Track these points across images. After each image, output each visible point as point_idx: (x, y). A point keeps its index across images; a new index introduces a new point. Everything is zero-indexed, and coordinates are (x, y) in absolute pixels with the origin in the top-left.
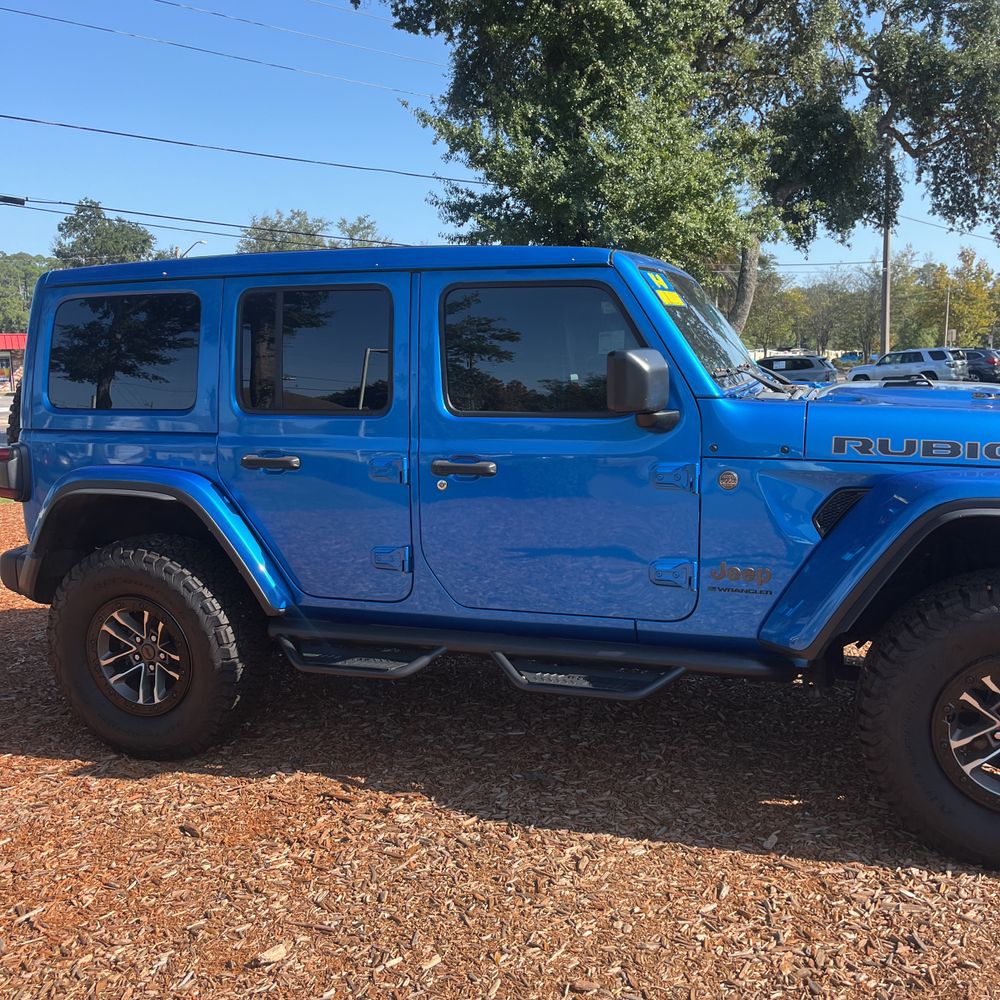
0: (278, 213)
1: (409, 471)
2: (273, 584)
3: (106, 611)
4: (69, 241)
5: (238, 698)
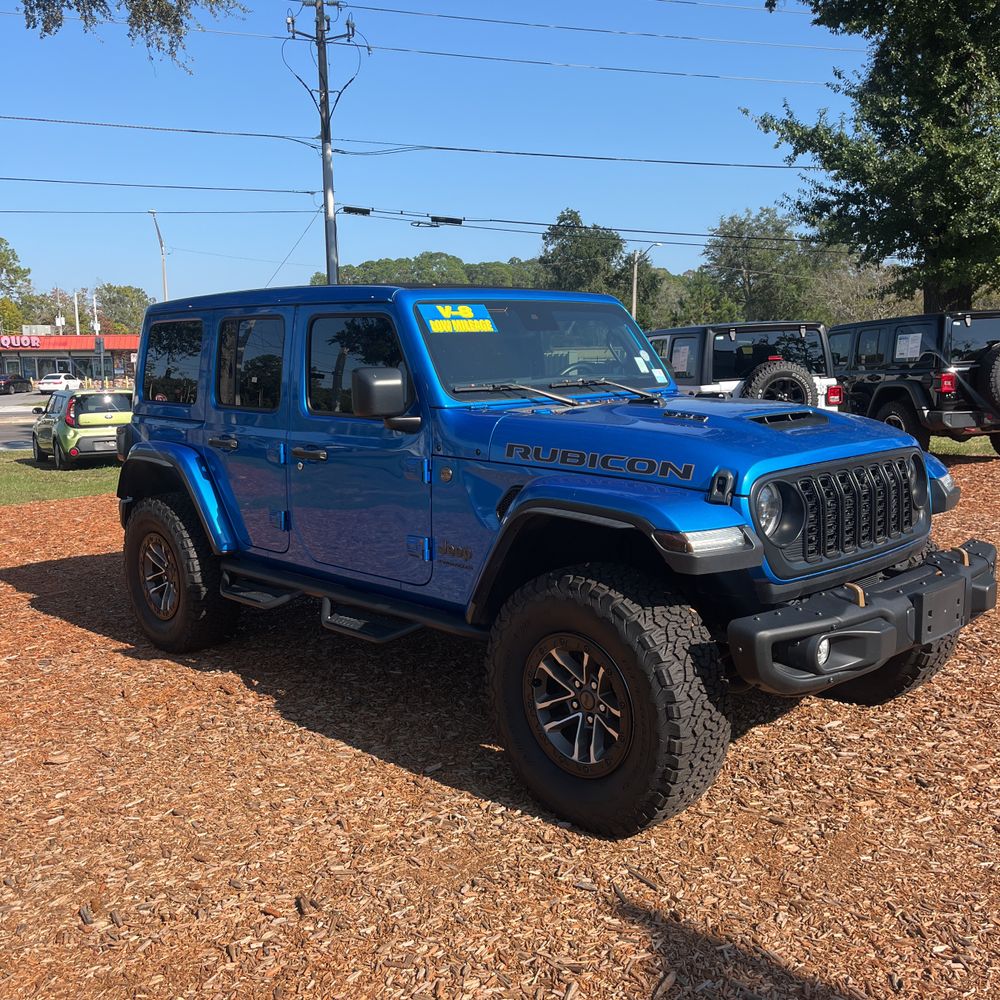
0: (747, 211)
1: (285, 454)
2: (220, 532)
3: (145, 542)
4: (550, 248)
5: (204, 613)
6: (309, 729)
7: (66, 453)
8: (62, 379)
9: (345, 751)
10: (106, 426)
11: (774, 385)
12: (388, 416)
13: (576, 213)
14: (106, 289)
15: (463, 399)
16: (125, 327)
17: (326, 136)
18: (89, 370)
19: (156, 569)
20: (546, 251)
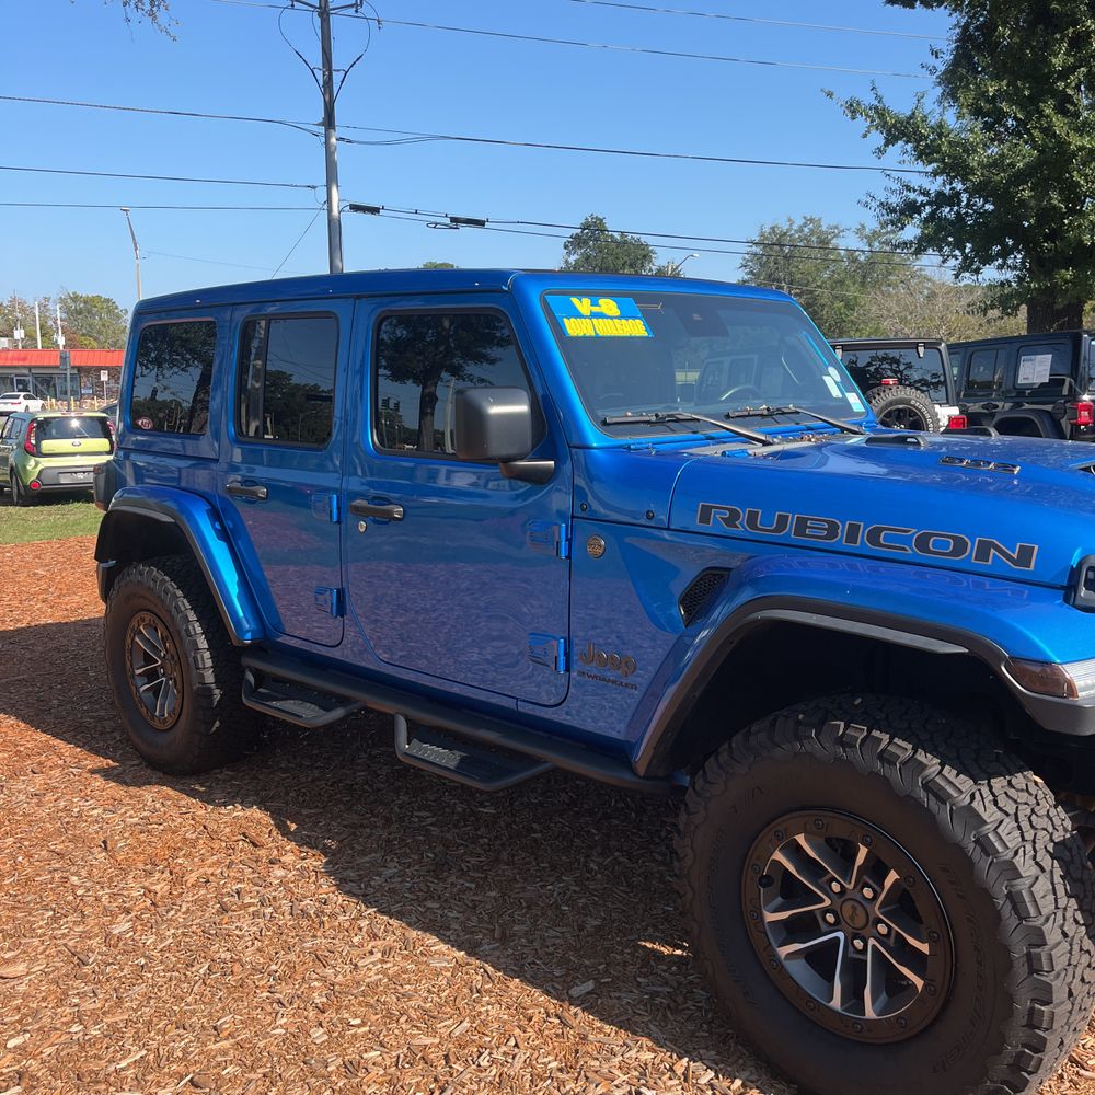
0: (790, 220)
1: (339, 508)
2: (241, 614)
3: (134, 623)
4: (572, 259)
5: (217, 724)
6: (381, 912)
7: (25, 487)
8: (21, 399)
9: (443, 954)
10: (74, 454)
11: (889, 415)
12: (507, 460)
13: (601, 220)
14: (71, 298)
15: (617, 434)
16: (93, 342)
17: (329, 122)
18: (52, 389)
19: (148, 660)
20: (567, 261)
